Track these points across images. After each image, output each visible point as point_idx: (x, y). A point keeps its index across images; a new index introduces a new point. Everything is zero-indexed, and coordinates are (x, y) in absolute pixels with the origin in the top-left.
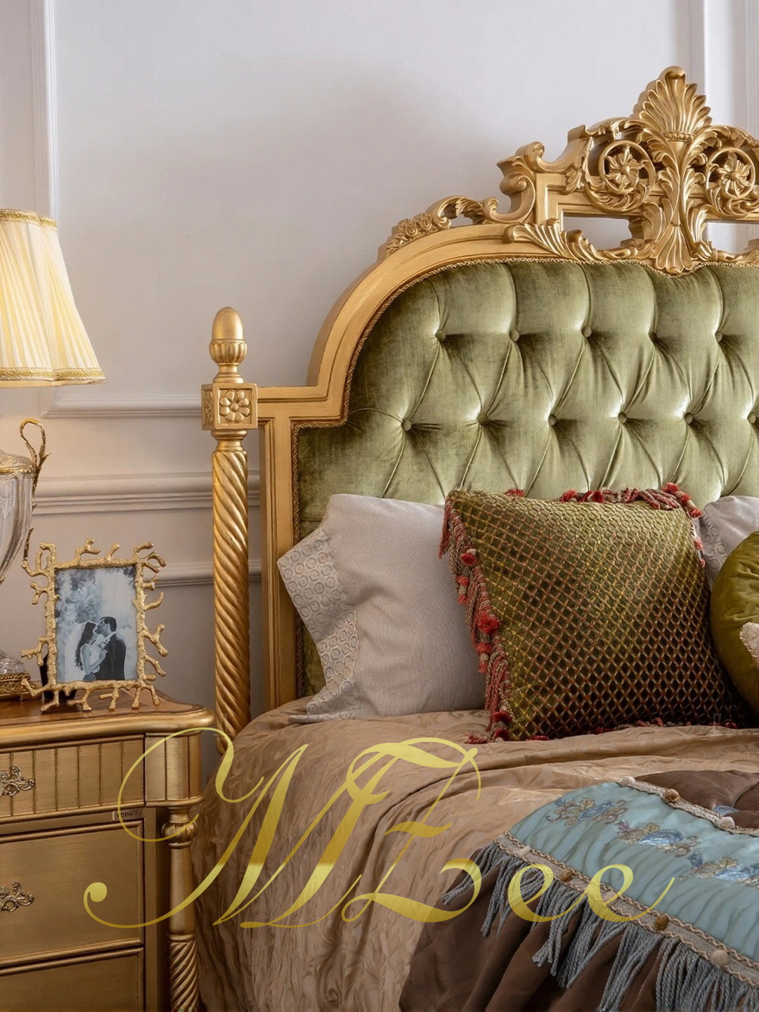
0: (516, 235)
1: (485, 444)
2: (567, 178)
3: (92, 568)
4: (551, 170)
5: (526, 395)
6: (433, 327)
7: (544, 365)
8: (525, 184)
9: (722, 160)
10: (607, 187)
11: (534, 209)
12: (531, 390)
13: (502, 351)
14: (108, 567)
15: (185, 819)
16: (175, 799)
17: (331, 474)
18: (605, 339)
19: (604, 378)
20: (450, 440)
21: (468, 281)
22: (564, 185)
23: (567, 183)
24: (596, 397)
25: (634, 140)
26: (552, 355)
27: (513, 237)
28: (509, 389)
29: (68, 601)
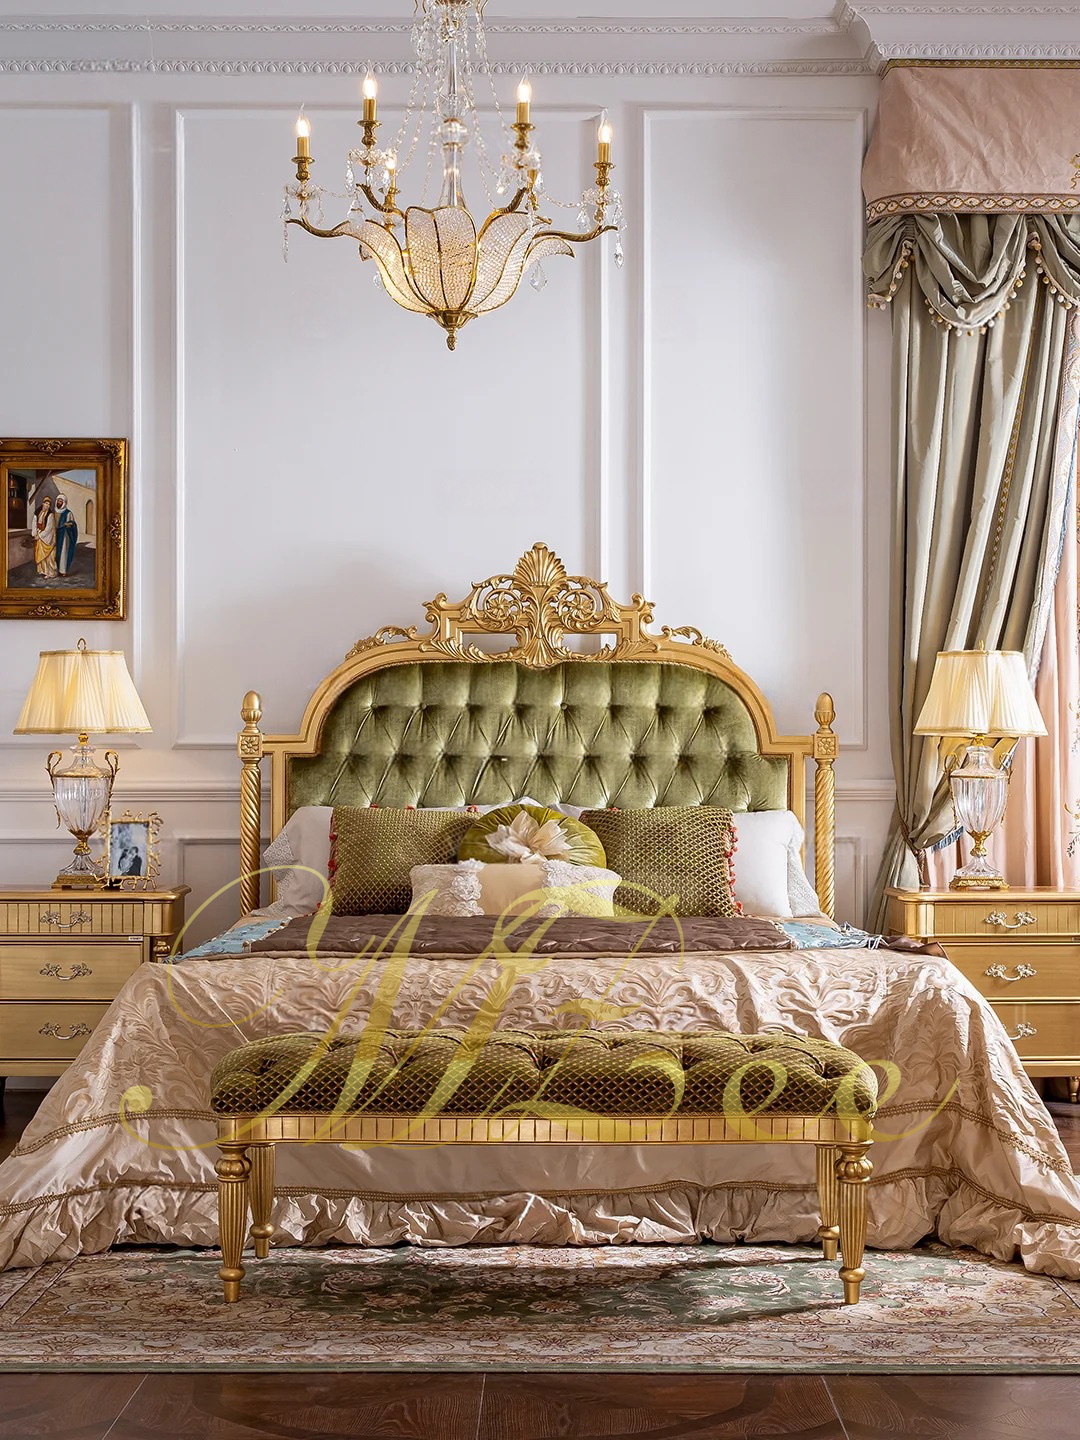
3: (128, 823)
5: (422, 740)
6: (368, 703)
8: (433, 618)
10: (487, 617)
14: (136, 823)
15: (164, 944)
16: (157, 931)
18: (480, 710)
19: (475, 731)
20: (373, 764)
21: (393, 675)
24: (470, 743)
26: (440, 718)
29: (117, 838)
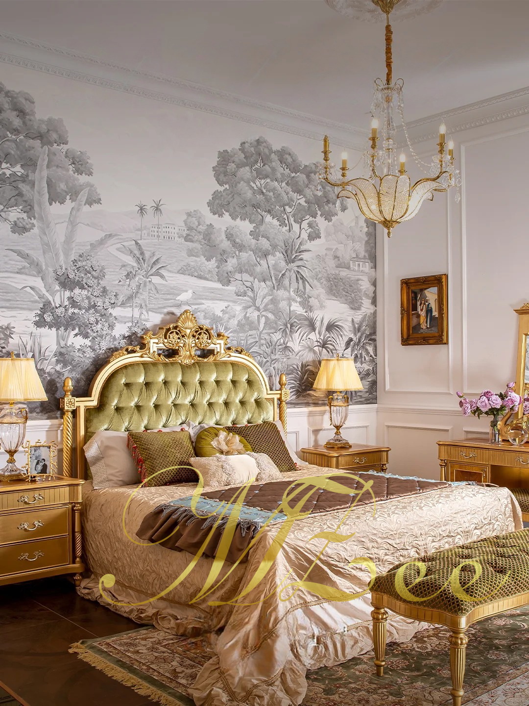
1: (136, 411)
5: (147, 398)
6: (122, 381)
9: (200, 334)
12: (148, 397)
14: (43, 446)
17: (95, 421)
20: (127, 411)
21: (132, 369)
25: (176, 329)
29: (33, 455)
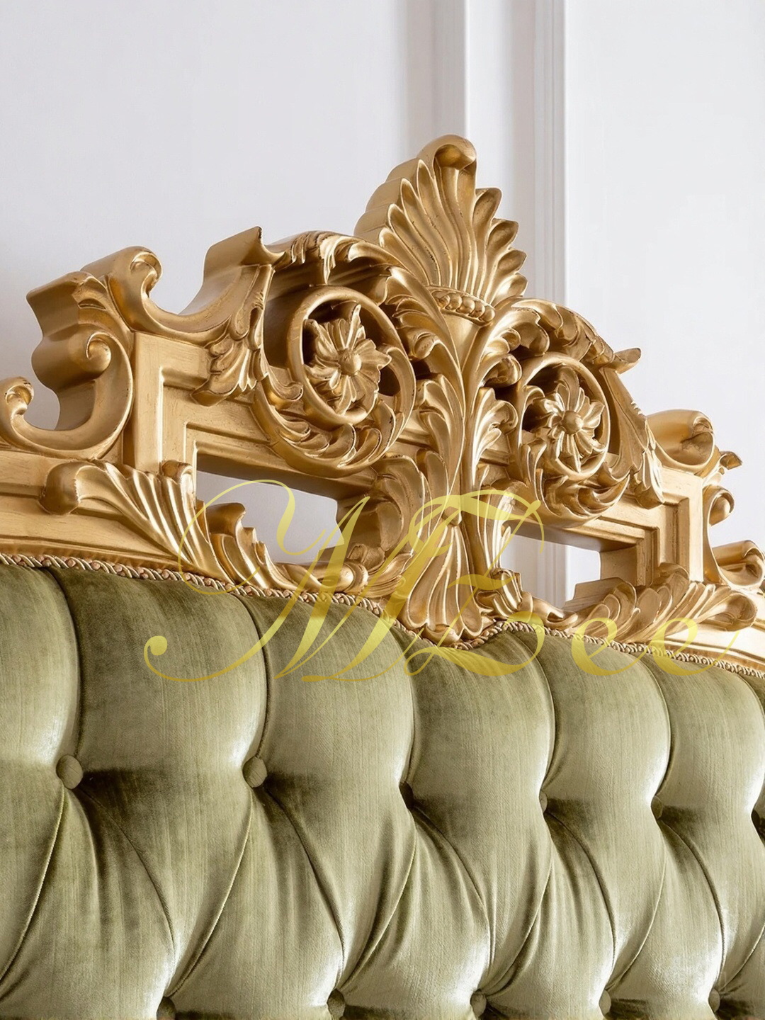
0: (83, 490)
2: (215, 357)
4: (174, 330)
7: (153, 858)
8: (108, 356)
10: (306, 401)
11: (129, 429)
13: (41, 815)
18: (304, 794)
19: (304, 902)
22: (205, 375)
23: (214, 372)
24: (282, 951)
26: (174, 832)
27: (72, 495)
28: (58, 927)
